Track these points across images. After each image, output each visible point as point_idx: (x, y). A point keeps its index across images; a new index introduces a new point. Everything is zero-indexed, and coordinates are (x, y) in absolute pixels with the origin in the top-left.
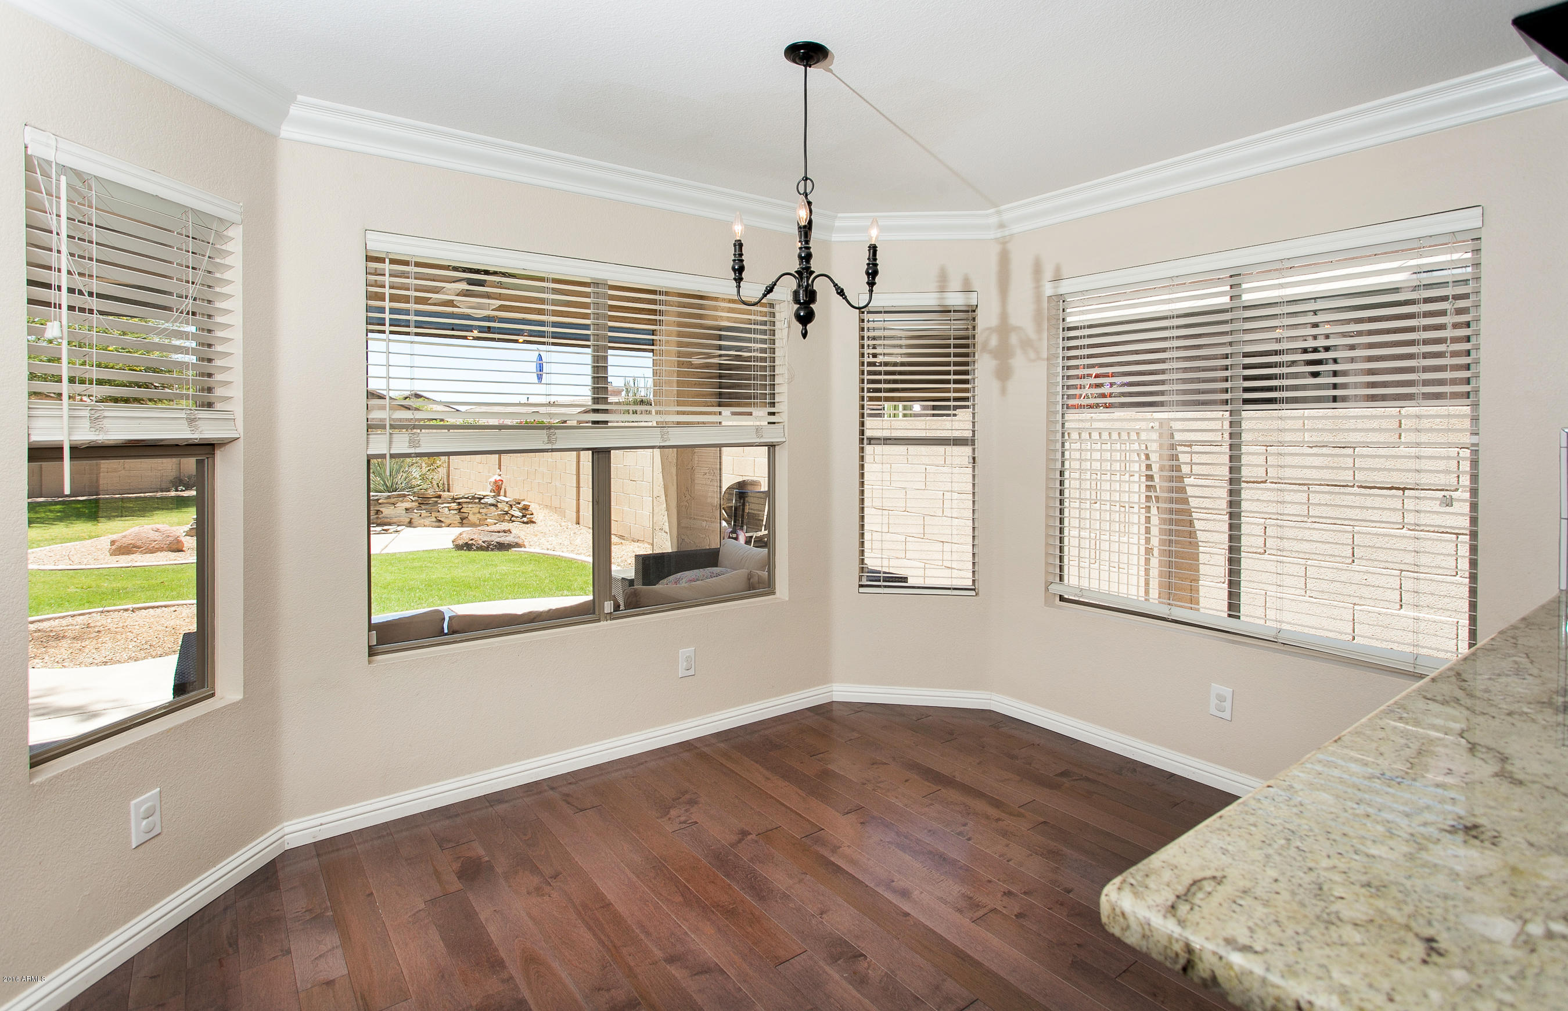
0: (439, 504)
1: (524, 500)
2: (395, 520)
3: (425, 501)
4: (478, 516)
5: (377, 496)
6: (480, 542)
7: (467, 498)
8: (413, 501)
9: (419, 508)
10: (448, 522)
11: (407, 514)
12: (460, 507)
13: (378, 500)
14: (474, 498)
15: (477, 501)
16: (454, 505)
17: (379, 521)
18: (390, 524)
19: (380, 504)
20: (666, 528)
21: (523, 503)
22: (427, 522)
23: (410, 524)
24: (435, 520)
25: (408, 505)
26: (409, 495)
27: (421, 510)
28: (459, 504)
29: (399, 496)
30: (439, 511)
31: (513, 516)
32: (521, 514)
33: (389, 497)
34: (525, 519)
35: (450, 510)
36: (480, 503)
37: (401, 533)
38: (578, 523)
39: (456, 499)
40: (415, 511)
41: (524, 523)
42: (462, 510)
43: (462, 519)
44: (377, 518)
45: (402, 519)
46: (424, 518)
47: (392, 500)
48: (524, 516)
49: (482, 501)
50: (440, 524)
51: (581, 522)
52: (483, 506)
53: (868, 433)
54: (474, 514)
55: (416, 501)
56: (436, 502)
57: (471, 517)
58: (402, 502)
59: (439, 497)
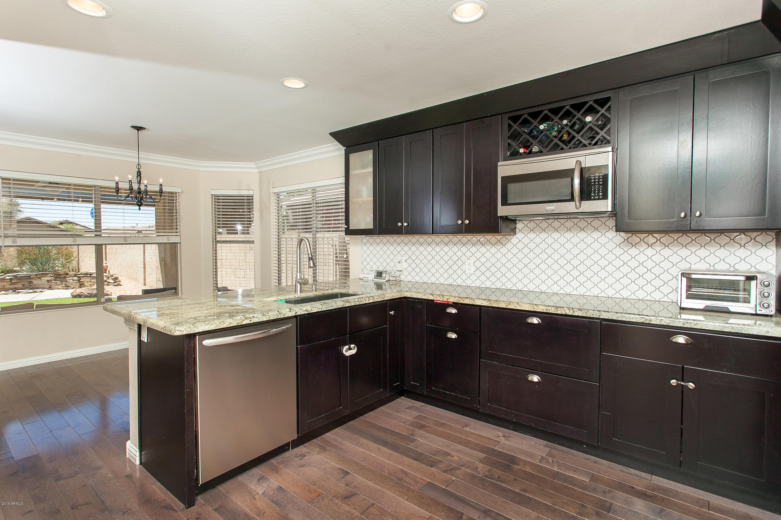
0: (67, 277)
1: (115, 275)
2: (40, 286)
3: (59, 276)
4: (90, 283)
5: (29, 274)
6: (86, 294)
7: (84, 274)
8: (51, 276)
9: (55, 280)
10: (72, 286)
11: (48, 283)
12: (79, 279)
13: (30, 276)
14: (87, 274)
15: (89, 275)
16: (76, 278)
17: (31, 287)
18: (38, 289)
19: (32, 278)
20: (161, 280)
21: (115, 276)
22: (60, 287)
23: (50, 288)
24: (65, 285)
25: (48, 279)
26: (49, 274)
27: (57, 281)
28: (79, 277)
29: (43, 274)
30: (67, 281)
31: (109, 282)
32: (114, 282)
33: (37, 275)
34: (116, 284)
35: (73, 281)
36: (90, 276)
37: (44, 293)
38: (145, 285)
39: (77, 275)
40: (53, 281)
41: (115, 285)
42: (80, 281)
43: (81, 285)
44: (30, 285)
45: (45, 286)
46: (58, 285)
47: (39, 276)
48: (115, 282)
49: (92, 276)
50: (68, 288)
51: (146, 284)
52: (92, 278)
53: (218, 239)
54: (87, 282)
55: (53, 276)
56: (66, 276)
57: (85, 284)
58: (45, 277)
59: (67, 274)
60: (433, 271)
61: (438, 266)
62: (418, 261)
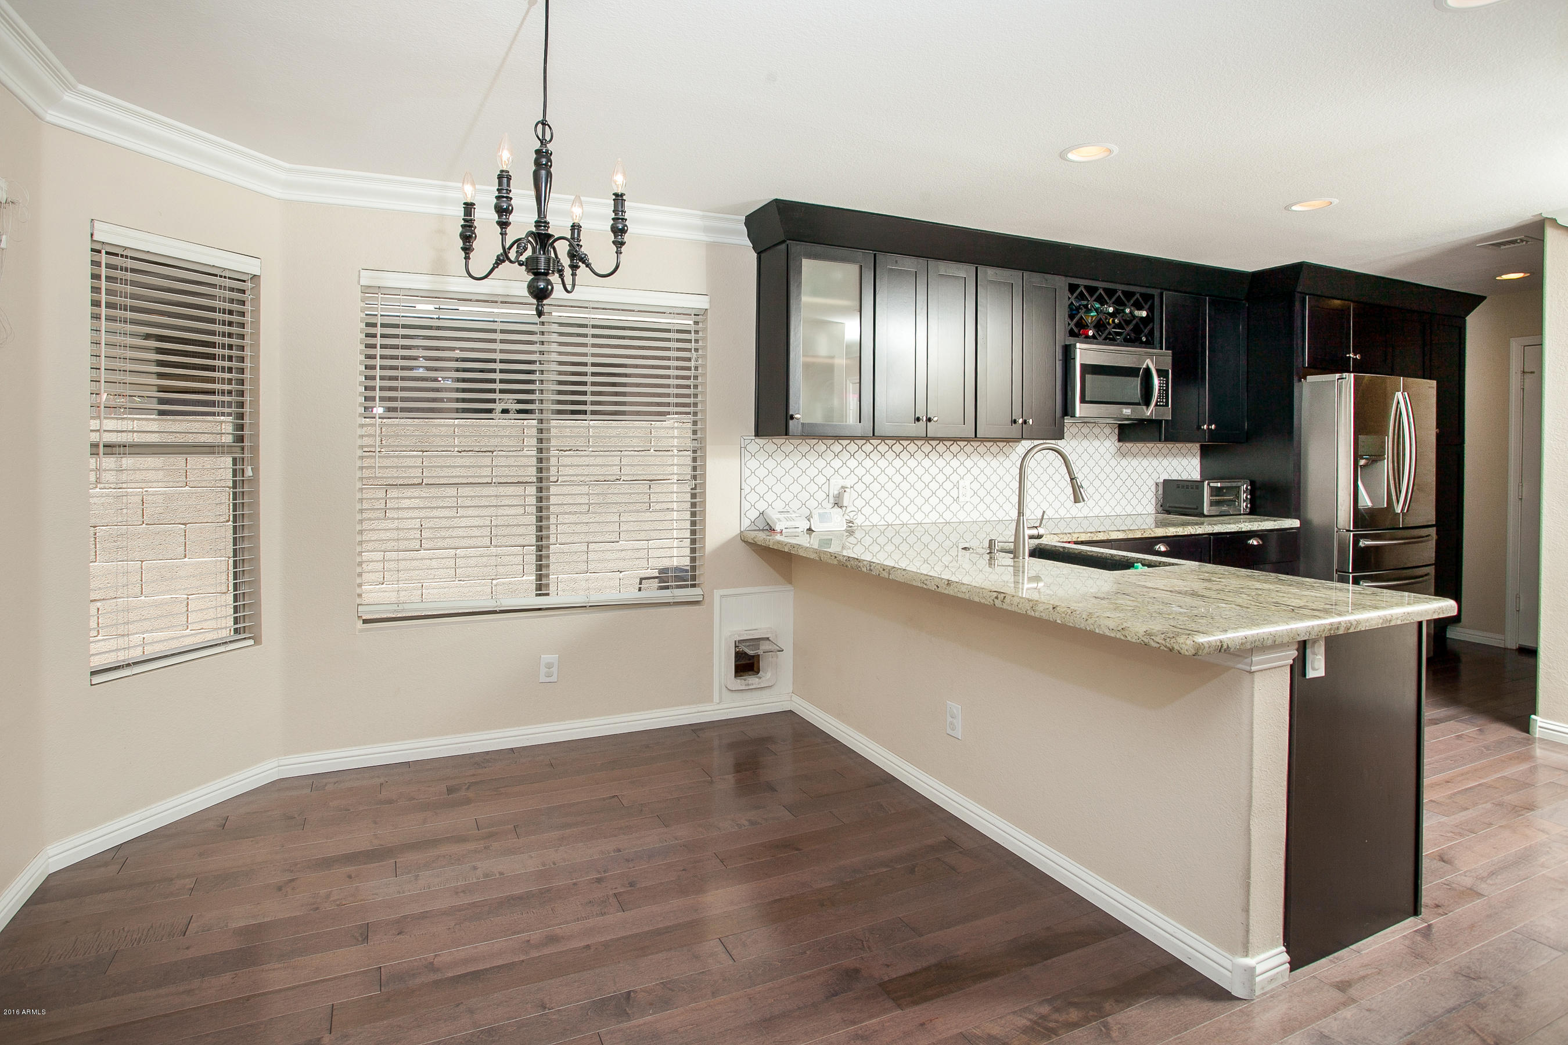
60: (905, 501)
61: (912, 493)
62: (875, 487)
